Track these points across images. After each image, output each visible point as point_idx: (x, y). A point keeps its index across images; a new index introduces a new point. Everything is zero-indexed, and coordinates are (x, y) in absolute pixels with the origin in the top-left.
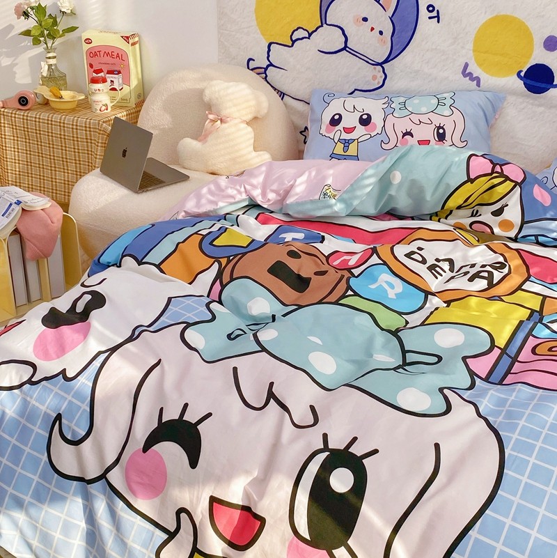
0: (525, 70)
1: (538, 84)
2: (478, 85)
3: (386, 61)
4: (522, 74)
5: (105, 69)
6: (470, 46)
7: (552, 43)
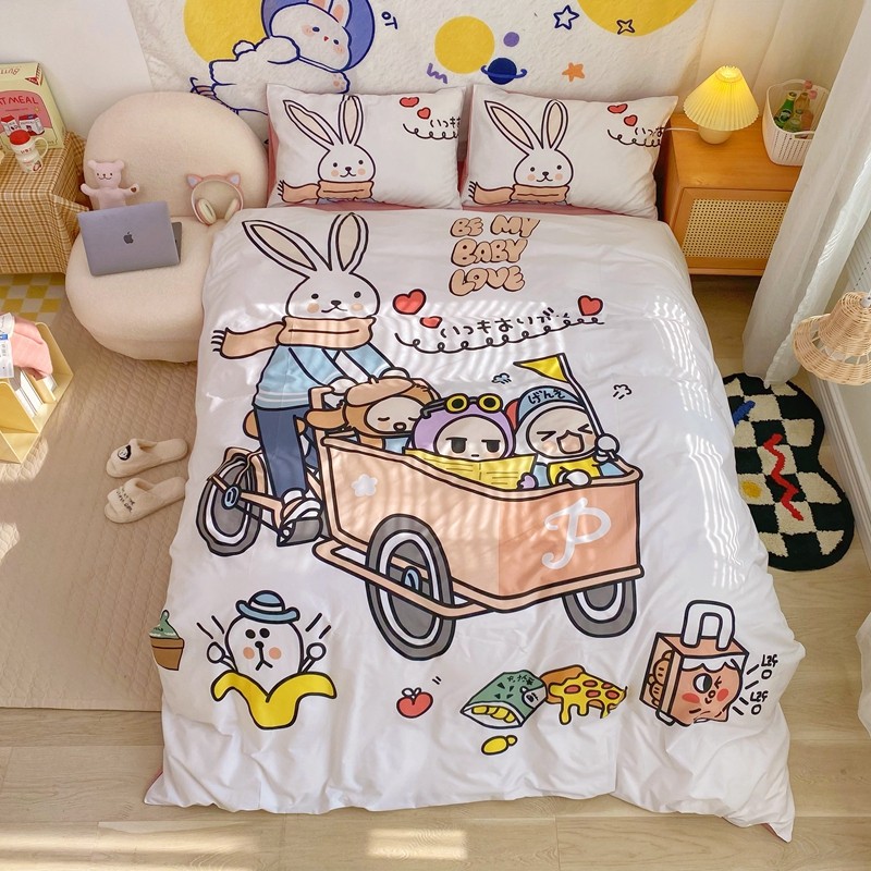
0: (488, 65)
1: (501, 76)
2: (445, 81)
3: (347, 68)
4: (486, 69)
5: (17, 116)
6: (432, 49)
7: (511, 39)
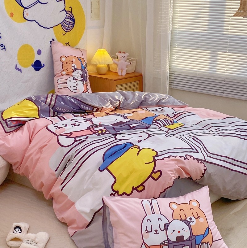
0: (33, 63)
1: (38, 68)
2: (21, 72)
4: (33, 65)
6: (16, 58)
7: (39, 52)
